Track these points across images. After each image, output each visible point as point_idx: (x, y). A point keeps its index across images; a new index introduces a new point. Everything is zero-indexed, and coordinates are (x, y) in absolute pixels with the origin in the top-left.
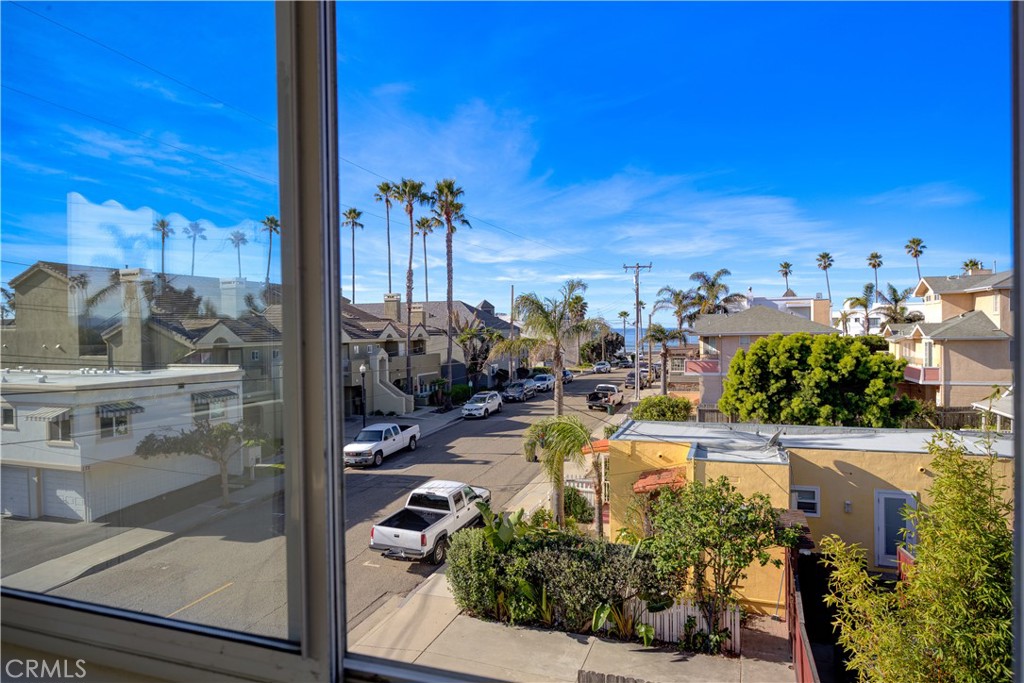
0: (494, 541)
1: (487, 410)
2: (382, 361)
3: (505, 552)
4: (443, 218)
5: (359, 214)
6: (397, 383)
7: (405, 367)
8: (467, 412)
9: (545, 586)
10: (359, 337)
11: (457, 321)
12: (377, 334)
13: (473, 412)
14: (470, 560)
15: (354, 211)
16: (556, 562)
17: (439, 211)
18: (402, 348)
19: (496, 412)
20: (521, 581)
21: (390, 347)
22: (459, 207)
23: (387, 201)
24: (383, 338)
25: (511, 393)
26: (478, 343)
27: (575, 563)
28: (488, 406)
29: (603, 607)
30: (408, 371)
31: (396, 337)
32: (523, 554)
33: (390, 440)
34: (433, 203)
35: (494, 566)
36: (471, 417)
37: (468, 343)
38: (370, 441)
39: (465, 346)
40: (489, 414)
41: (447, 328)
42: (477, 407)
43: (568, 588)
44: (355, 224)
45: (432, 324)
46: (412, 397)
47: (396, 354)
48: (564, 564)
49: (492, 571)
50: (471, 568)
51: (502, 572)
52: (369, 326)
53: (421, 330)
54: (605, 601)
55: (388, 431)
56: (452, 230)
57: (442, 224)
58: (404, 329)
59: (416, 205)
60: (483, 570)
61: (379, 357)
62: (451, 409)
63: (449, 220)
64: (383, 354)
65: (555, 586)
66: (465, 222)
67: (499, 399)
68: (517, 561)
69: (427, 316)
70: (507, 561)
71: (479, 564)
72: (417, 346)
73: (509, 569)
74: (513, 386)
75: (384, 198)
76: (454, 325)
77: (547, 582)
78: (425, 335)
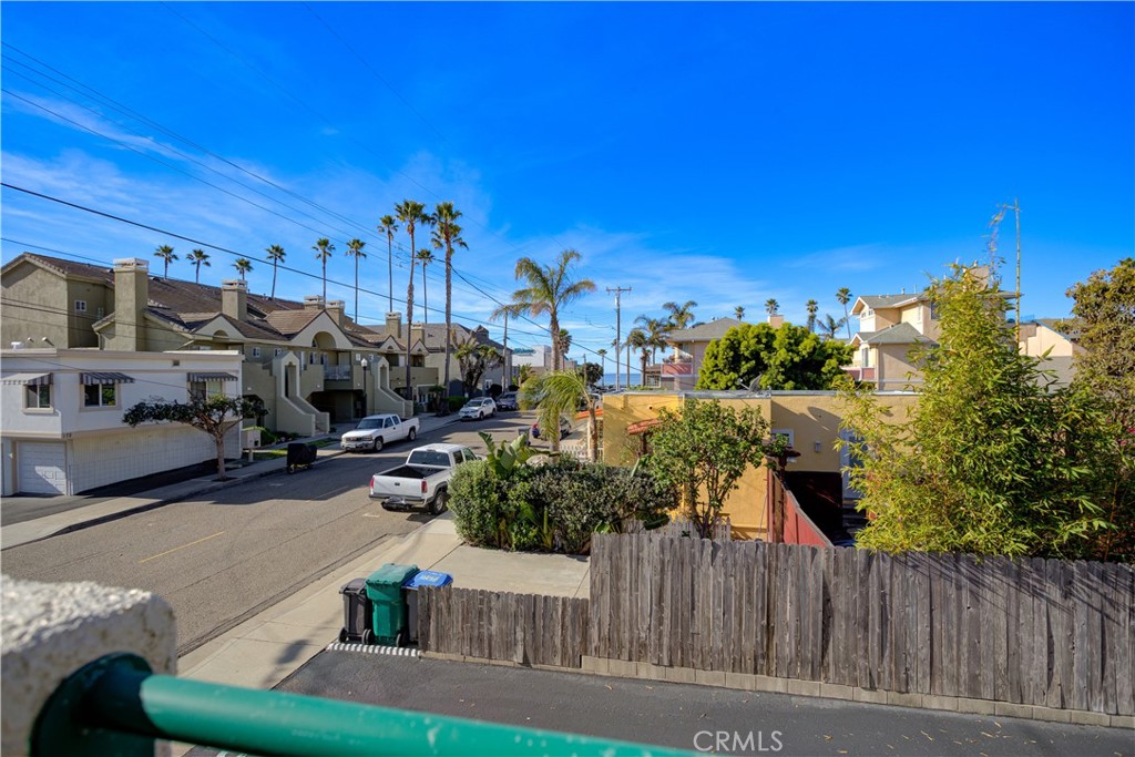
0: (496, 468)
1: (482, 413)
2: (383, 368)
3: (507, 479)
4: (443, 241)
5: (362, 245)
6: (397, 390)
7: (405, 377)
8: (464, 415)
9: (546, 508)
10: (360, 345)
11: (455, 338)
12: (379, 345)
13: (470, 415)
14: (472, 487)
15: (358, 241)
16: (558, 484)
17: (439, 233)
18: (402, 361)
19: (491, 416)
20: (523, 503)
21: (392, 358)
22: (457, 229)
23: (389, 232)
24: (384, 348)
25: (504, 402)
26: (474, 360)
27: (576, 484)
28: (483, 409)
29: (603, 525)
30: (408, 381)
31: (396, 349)
32: (526, 479)
33: (390, 429)
34: (433, 224)
35: (496, 492)
36: (467, 419)
37: (464, 358)
38: (371, 428)
39: (462, 361)
40: (483, 417)
41: (445, 346)
42: (473, 410)
43: (570, 509)
44: (358, 254)
45: (430, 343)
46: (412, 402)
47: (397, 365)
48: (565, 486)
49: (495, 496)
50: (473, 497)
51: (504, 497)
52: (371, 339)
53: (420, 345)
54: (604, 519)
55: (388, 419)
56: (451, 251)
57: (441, 245)
58: (405, 345)
59: (418, 224)
60: (485, 497)
61: (380, 364)
62: (448, 415)
63: (448, 241)
64: (384, 362)
65: (556, 508)
66: (463, 244)
67: (493, 405)
68: (519, 486)
69: (426, 336)
70: (509, 487)
71: (481, 490)
72: (417, 360)
73: (511, 494)
74: (507, 397)
75: (386, 230)
76: (452, 343)
77: (548, 505)
78: (424, 352)
